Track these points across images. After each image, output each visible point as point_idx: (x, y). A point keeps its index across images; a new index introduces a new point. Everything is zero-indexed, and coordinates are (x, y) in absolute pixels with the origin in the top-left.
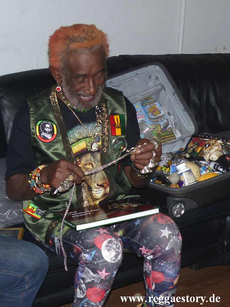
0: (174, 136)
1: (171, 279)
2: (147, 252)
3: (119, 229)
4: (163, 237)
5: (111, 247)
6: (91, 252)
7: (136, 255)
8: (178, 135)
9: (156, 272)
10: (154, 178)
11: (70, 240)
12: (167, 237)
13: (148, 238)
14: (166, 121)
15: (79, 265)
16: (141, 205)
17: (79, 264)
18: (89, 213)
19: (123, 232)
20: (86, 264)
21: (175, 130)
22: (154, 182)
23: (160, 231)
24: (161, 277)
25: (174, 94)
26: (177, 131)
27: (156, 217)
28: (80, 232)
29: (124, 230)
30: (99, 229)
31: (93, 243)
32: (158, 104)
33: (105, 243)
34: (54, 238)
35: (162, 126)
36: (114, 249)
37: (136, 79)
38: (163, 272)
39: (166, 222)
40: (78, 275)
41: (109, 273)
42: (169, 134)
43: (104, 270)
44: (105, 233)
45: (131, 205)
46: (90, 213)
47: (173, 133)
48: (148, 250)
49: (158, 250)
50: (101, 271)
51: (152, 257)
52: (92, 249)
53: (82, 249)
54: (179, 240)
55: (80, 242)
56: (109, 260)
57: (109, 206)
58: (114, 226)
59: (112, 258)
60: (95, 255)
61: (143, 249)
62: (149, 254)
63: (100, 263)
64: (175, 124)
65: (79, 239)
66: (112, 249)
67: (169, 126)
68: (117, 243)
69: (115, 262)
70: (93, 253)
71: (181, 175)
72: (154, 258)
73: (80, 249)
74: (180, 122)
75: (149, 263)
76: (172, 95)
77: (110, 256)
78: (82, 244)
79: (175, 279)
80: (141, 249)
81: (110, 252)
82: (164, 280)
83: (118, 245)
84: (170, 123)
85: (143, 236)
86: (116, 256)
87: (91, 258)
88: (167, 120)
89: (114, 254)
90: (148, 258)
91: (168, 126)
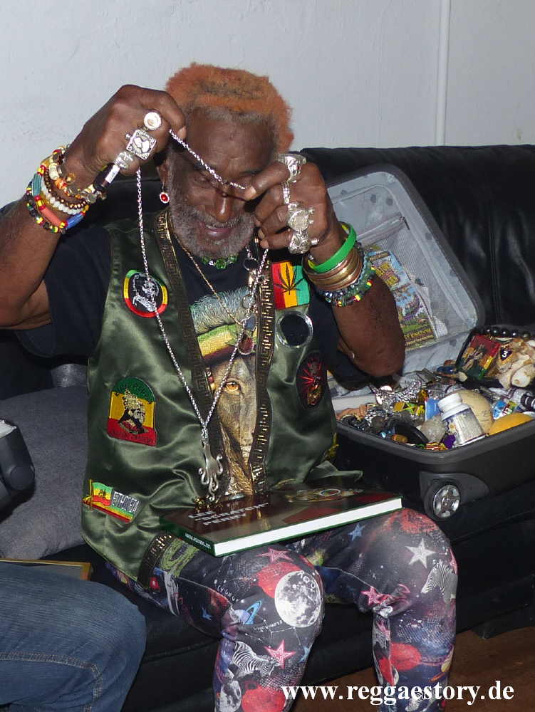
0: (432, 333)
1: (435, 661)
2: (380, 599)
3: (313, 549)
4: (415, 563)
5: (296, 591)
6: (252, 604)
7: (355, 607)
8: (441, 330)
9: (401, 646)
10: (390, 429)
11: (200, 580)
12: (424, 562)
13: (382, 567)
14: (412, 298)
15: (223, 637)
16: (361, 491)
17: (224, 634)
18: (241, 513)
19: (323, 557)
20: (241, 633)
21: (433, 320)
22: (389, 438)
23: (409, 551)
24: (412, 657)
25: (428, 237)
26: (438, 322)
27: (397, 519)
28: (224, 559)
29: (324, 551)
30: (268, 551)
31: (254, 583)
32: (394, 260)
33: (283, 583)
34: (163, 574)
35: (404, 310)
36: (305, 597)
37: (342, 203)
38: (417, 645)
39: (422, 529)
40: (222, 659)
41: (294, 653)
42: (421, 329)
43: (282, 646)
44: (281, 559)
45: (339, 491)
46: (244, 515)
47: (429, 327)
48: (382, 595)
49: (404, 594)
50: (275, 648)
51: (391, 610)
52: (252, 598)
53: (230, 599)
54: (451, 570)
55: (225, 582)
56: (292, 622)
57: (288, 496)
58: (303, 542)
59: (298, 618)
60: (260, 613)
61: (371, 594)
62: (383, 603)
63: (273, 629)
64: (434, 305)
65: (222, 576)
66: (298, 597)
67: (421, 310)
68: (310, 583)
69: (306, 626)
70: (256, 606)
71: (449, 421)
72: (394, 614)
73: (225, 598)
74: (445, 300)
75: (385, 624)
76: (424, 239)
77: (294, 613)
78: (230, 587)
79: (445, 659)
80: (365, 593)
81: (294, 602)
82: (419, 663)
83: (313, 586)
84: (421, 303)
85: (370, 563)
86: (309, 613)
87: (251, 619)
88: (415, 296)
89: (303, 607)
90: (382, 613)
91: (416, 310)
